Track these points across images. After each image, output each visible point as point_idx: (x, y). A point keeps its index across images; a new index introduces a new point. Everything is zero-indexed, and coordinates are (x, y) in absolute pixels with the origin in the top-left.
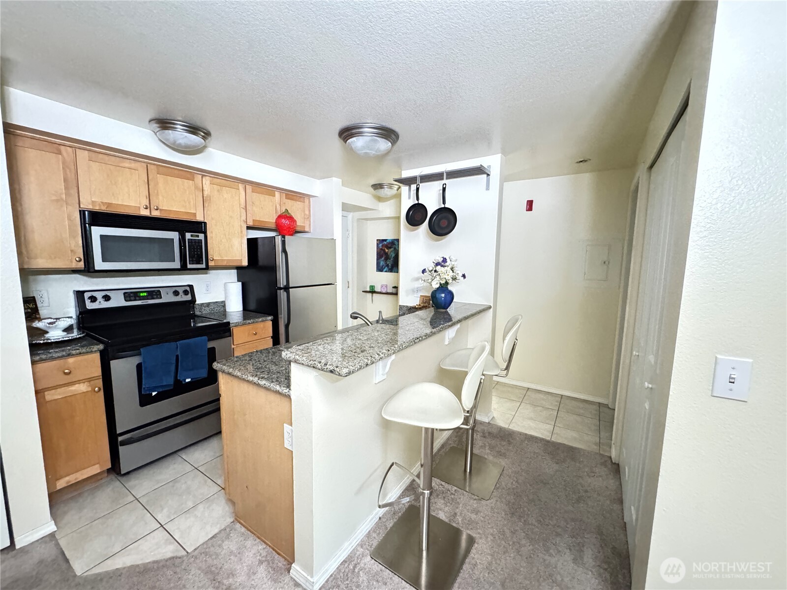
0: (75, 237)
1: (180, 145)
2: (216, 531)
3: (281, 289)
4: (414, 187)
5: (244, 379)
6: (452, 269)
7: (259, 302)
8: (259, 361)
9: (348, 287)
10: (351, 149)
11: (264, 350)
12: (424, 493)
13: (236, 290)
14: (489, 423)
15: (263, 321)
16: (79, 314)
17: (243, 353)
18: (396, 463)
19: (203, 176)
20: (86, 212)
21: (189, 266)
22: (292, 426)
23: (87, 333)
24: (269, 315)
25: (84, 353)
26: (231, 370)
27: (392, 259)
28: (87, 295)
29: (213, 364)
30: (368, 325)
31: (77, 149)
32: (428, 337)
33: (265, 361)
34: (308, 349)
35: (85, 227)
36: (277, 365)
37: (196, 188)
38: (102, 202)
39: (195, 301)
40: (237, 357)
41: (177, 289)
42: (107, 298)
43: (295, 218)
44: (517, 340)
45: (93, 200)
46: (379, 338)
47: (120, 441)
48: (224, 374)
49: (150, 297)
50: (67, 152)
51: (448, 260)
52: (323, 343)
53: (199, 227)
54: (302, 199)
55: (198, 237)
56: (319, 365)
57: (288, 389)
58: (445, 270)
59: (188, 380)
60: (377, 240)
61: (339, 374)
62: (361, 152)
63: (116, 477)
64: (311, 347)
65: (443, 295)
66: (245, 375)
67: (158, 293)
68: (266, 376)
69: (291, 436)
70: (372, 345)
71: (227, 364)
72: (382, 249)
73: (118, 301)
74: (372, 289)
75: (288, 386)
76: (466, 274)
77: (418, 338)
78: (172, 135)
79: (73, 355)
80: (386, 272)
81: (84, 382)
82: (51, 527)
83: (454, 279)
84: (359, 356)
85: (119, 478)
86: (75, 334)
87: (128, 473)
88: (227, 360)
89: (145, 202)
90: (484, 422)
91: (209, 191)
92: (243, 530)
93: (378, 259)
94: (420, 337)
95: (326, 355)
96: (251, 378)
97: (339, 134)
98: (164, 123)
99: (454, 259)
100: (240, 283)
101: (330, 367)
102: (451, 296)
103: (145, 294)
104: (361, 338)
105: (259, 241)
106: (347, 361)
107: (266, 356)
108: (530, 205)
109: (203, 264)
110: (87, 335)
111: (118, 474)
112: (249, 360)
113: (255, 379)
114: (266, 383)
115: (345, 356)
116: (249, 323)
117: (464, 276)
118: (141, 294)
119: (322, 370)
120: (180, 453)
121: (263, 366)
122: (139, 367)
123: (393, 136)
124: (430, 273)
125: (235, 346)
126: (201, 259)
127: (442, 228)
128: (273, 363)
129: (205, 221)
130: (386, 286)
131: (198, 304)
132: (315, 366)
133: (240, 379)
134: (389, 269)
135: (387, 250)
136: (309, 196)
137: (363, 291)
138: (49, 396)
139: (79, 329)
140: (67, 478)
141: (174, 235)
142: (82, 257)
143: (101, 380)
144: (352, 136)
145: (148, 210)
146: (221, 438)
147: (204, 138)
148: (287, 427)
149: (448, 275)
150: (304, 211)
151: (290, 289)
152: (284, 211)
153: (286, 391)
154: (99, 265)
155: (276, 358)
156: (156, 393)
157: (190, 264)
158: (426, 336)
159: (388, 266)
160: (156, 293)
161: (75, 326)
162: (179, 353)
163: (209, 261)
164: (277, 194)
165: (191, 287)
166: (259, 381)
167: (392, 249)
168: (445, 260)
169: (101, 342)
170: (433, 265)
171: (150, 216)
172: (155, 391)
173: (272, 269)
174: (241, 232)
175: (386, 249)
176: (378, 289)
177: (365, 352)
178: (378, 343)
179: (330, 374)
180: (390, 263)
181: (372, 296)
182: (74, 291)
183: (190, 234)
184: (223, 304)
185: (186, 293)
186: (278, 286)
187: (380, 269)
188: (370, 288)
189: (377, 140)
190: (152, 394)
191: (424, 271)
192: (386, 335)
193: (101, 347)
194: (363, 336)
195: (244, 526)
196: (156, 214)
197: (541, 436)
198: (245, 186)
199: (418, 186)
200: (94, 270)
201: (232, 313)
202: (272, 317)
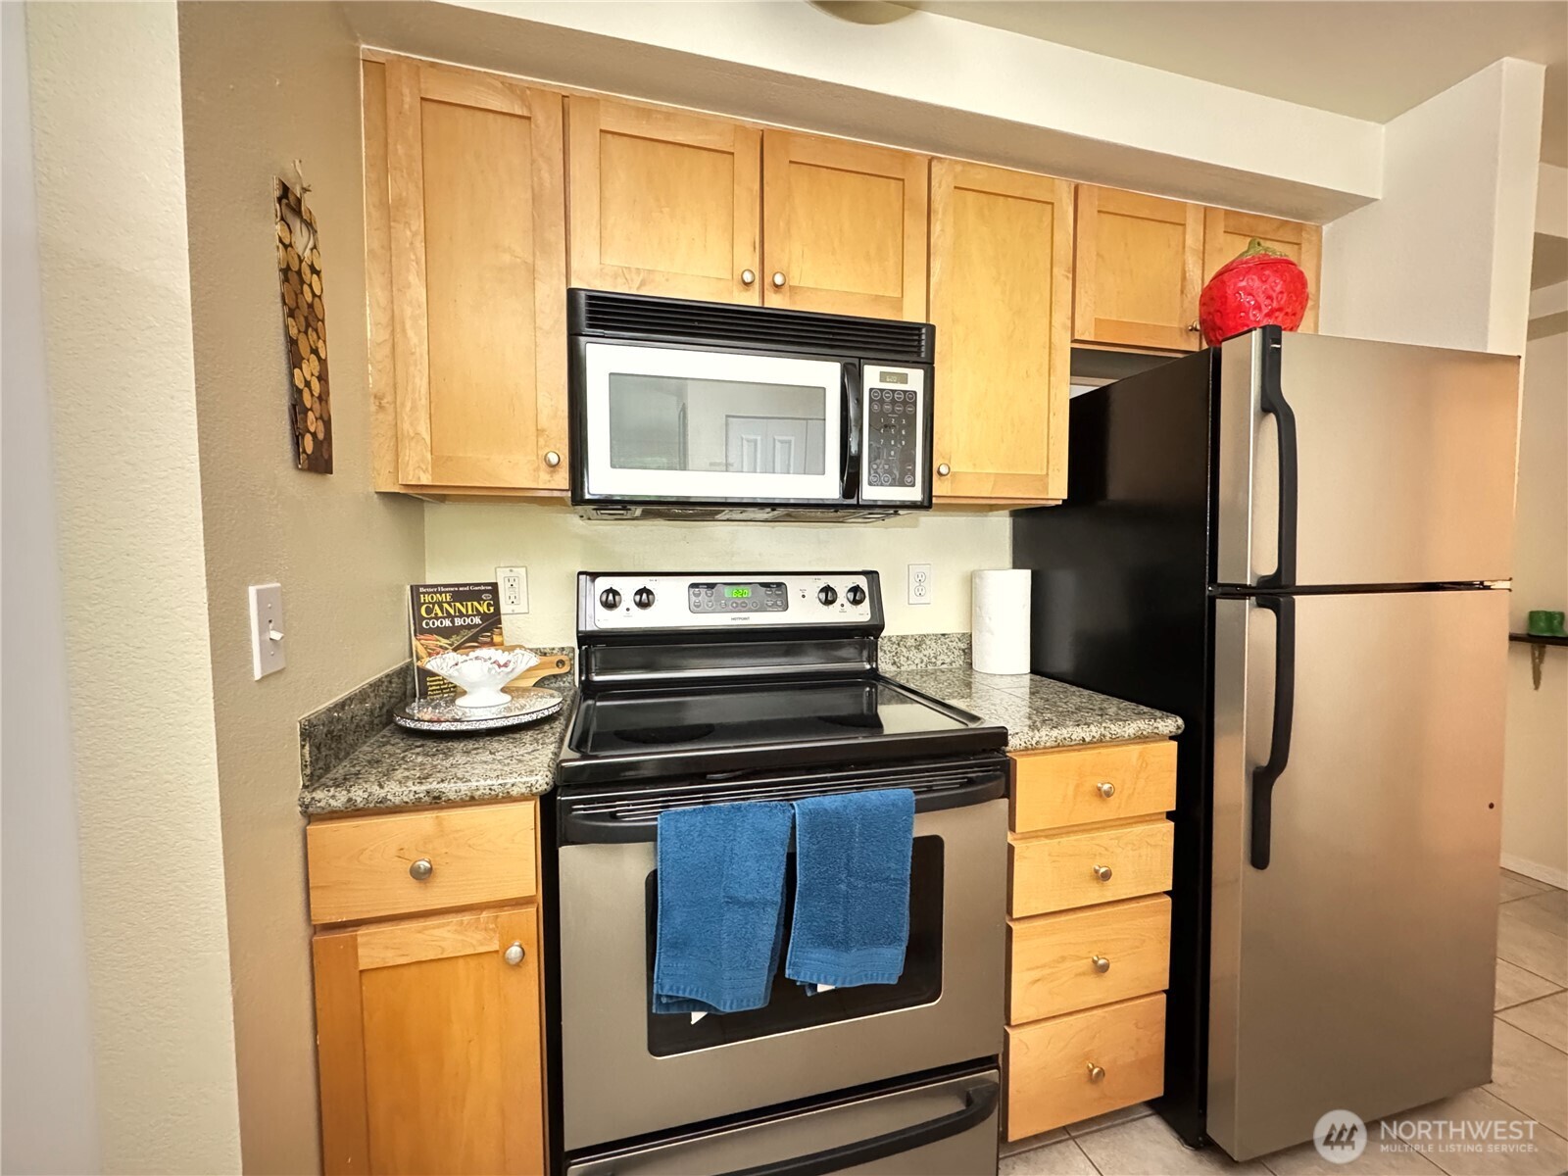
0: (550, 389)
3: (1239, 592)
15: (1141, 736)
19: (931, 160)
20: (583, 295)
21: (869, 493)
24: (1169, 708)
28: (600, 586)
37: (908, 205)
38: (627, 267)
39: (882, 628)
41: (832, 580)
45: (606, 261)
49: (757, 604)
53: (908, 342)
54: (1289, 231)
55: (905, 382)
59: (827, 986)
67: (778, 593)
81: (480, 917)
89: (749, 262)
91: (950, 213)
100: (1027, 573)
109: (913, 483)
116: (1084, 741)
122: (653, 890)
125: (1020, 839)
126: (910, 467)
129: (931, 321)
131: (890, 638)
141: (826, 374)
142: (564, 455)
143: (535, 914)
145: (756, 287)
151: (1298, 598)
154: (601, 479)
156: (703, 1014)
157: (870, 484)
160: (773, 590)
162: (798, 850)
163: (936, 475)
165: (872, 577)
171: (761, 306)
172: (703, 1007)
174: (1050, 370)
183: (878, 369)
185: (856, 595)
186: (1226, 579)
190: (690, 1018)
196: (776, 302)
198: (1076, 189)
200: (587, 497)
201: (997, 680)
202: (1180, 721)
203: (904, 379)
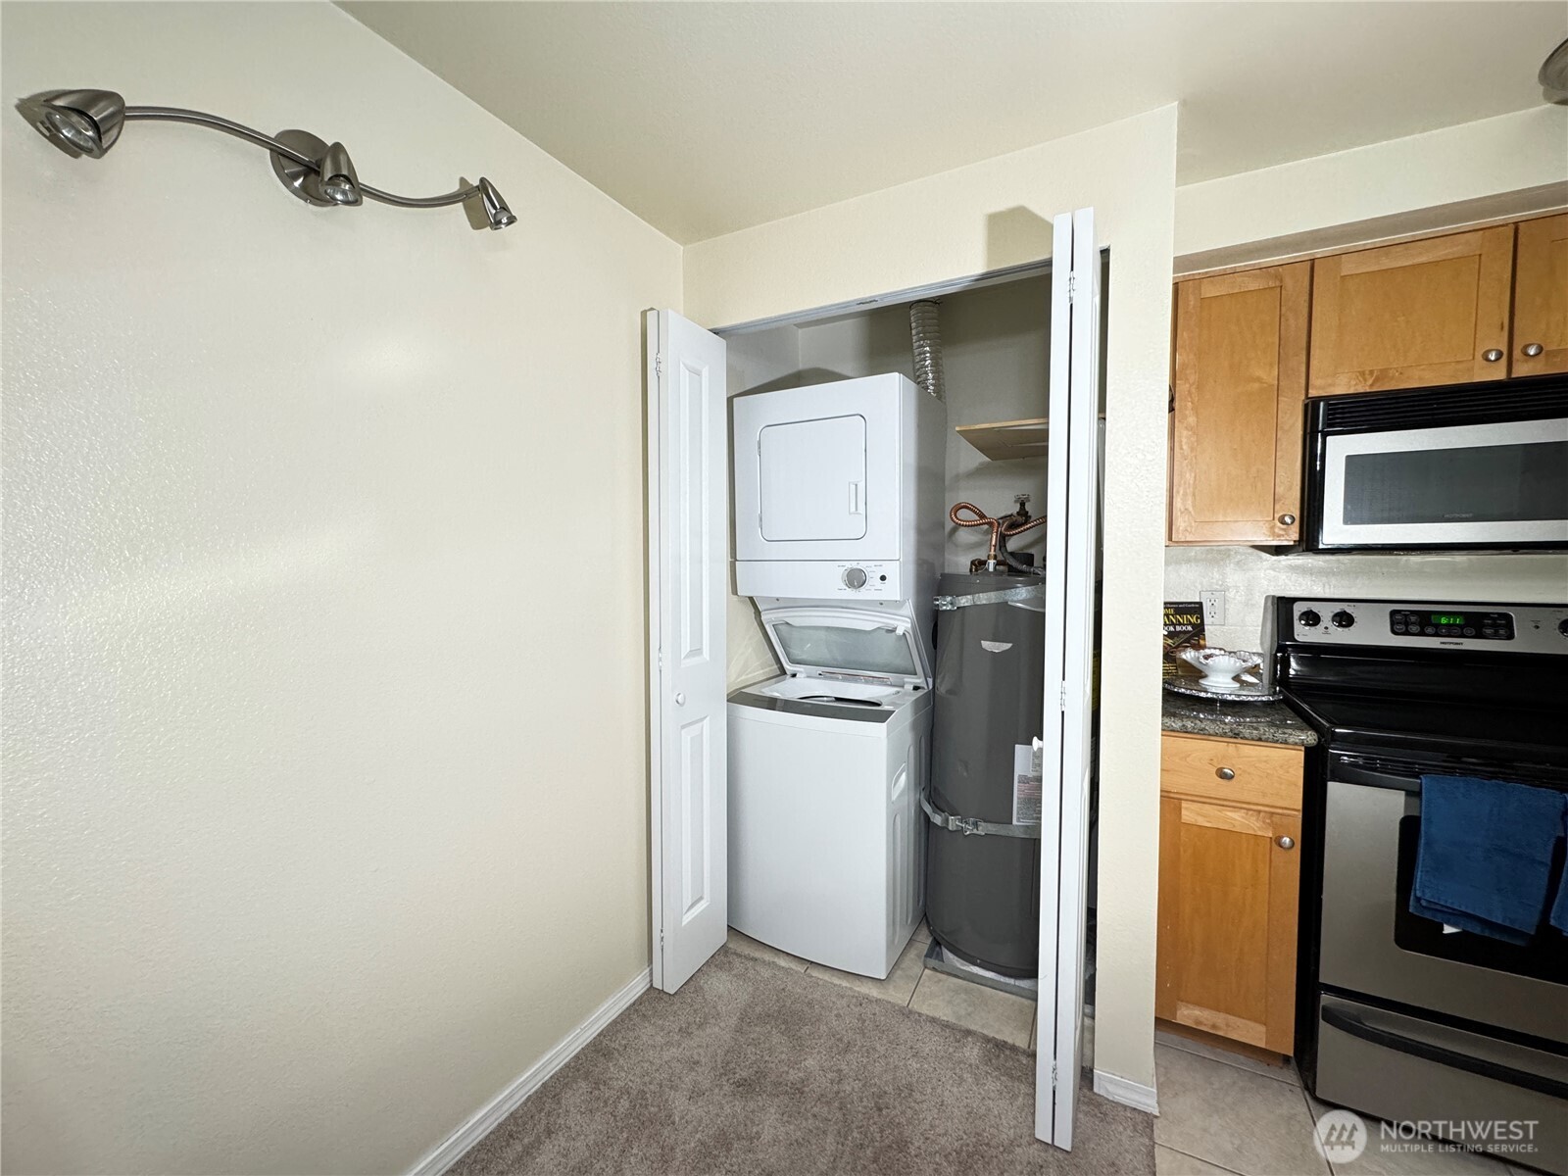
20: (1321, 401)
23: (1286, 697)
25: (1267, 740)
28: (1299, 609)
31: (1316, 262)
35: (1313, 441)
42: (1344, 620)
47: (1324, 1007)
49: (1470, 630)
50: (1294, 275)
67: (1502, 622)
73: (1373, 632)
79: (1243, 737)
81: (1260, 814)
85: (1310, 1101)
86: (1259, 694)
103: (1458, 621)
110: (1286, 702)
111: (1307, 1087)
118: (1442, 621)
122: (1409, 828)
138: (1191, 814)
139: (1269, 681)
140: (1198, 1013)
142: (1297, 515)
143: (1300, 820)
145: (1504, 360)
154: (1335, 533)
156: (1455, 930)
160: (1496, 620)
169: (1312, 725)
171: (1509, 379)
172: (1453, 924)
182: (1270, 595)
190: (1440, 927)
193: (1310, 737)
200: (1321, 546)
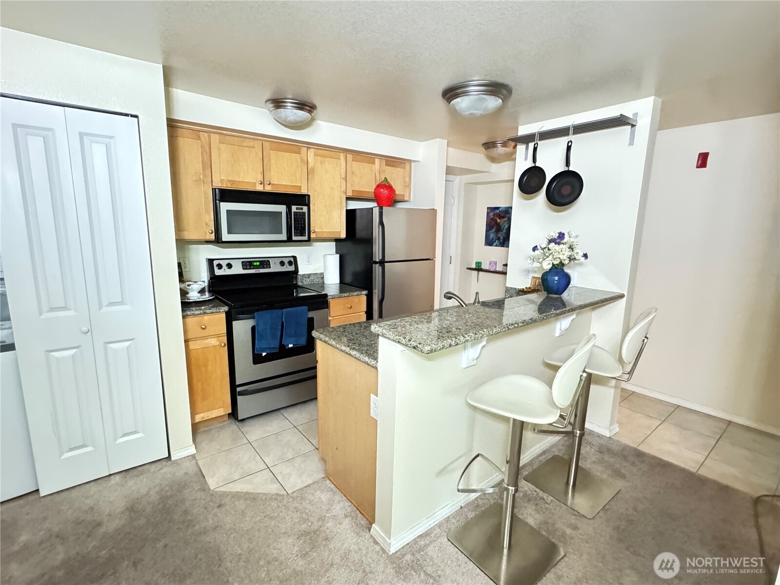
0: (208, 213)
1: (290, 122)
2: (311, 482)
3: (376, 263)
4: (531, 145)
5: (337, 348)
6: (571, 248)
7: (356, 275)
8: (352, 333)
9: (451, 263)
10: (456, 110)
11: (357, 323)
12: (509, 489)
13: (333, 262)
14: (610, 437)
15: (358, 295)
16: (210, 280)
17: (338, 325)
18: (481, 455)
19: (308, 148)
20: (217, 190)
21: (294, 238)
22: (377, 397)
23: (216, 296)
24: (364, 289)
25: (214, 313)
26: (327, 339)
27: (504, 231)
28: (216, 263)
29: (313, 332)
30: (463, 306)
31: (211, 134)
32: (527, 324)
33: (357, 334)
34: (395, 325)
35: (216, 203)
36: (367, 338)
37: (302, 160)
38: (228, 180)
39: (298, 272)
40: (332, 328)
41: (283, 259)
42: (229, 266)
43: (394, 187)
44: (647, 338)
45: (222, 178)
46: (469, 320)
47: (238, 392)
48: (321, 342)
49: (261, 267)
50: (204, 136)
51: (566, 236)
52: (410, 320)
53: (303, 200)
54: (402, 165)
55: (302, 210)
56: (404, 340)
57: (375, 362)
58: (560, 248)
59: (291, 346)
60: (488, 208)
61: (422, 350)
62: (466, 113)
63: (235, 422)
64: (399, 323)
65: (556, 278)
66: (339, 345)
67: (268, 263)
68: (357, 348)
69: (377, 406)
70: (460, 327)
71: (324, 333)
72: (492, 219)
73: (238, 269)
74: (479, 266)
75: (376, 359)
76: (588, 254)
77: (512, 325)
78: (283, 114)
79: (207, 313)
80: (496, 246)
81: (214, 338)
82: (192, 450)
83: (571, 259)
84: (443, 336)
85: (237, 423)
86: (207, 296)
87: (243, 420)
88: (324, 330)
89: (260, 178)
90: (603, 435)
91: (313, 163)
92: (332, 486)
93: (487, 231)
94: (516, 323)
95: (412, 332)
96: (344, 348)
97: (442, 95)
98: (278, 103)
99: (574, 234)
100: (338, 255)
101: (414, 343)
102: (567, 279)
103: (258, 264)
104: (450, 319)
105: (358, 213)
106: (430, 340)
107: (358, 330)
108: (703, 160)
109: (305, 236)
110: (216, 298)
111: (236, 419)
112: (343, 332)
113: (348, 349)
114: (357, 354)
115: (430, 335)
116: (345, 297)
117: (585, 256)
118: (255, 264)
119: (406, 345)
120: (282, 411)
121: (355, 338)
122: (253, 329)
123: (504, 92)
124: (542, 251)
125: (331, 318)
126: (304, 232)
127: (563, 196)
128: (364, 336)
129: (309, 194)
130: (496, 263)
131: (300, 275)
132: (400, 341)
133: (334, 347)
134: (500, 243)
135: (498, 221)
136: (410, 161)
137: (467, 268)
138: (192, 345)
139: (209, 291)
140: (202, 415)
141: (282, 208)
142: (213, 230)
143: (226, 337)
144: (457, 96)
145: (263, 184)
146: (317, 404)
147: (310, 112)
148: (372, 396)
149: (564, 254)
150: (404, 178)
151: (385, 264)
152: (383, 180)
153: (374, 363)
154: (226, 237)
155: (368, 332)
156: (266, 353)
157: (294, 236)
158: (523, 323)
159: (499, 239)
160: (266, 262)
161: (207, 289)
162: (284, 320)
163: (311, 233)
164: (377, 161)
165: (295, 258)
166: (351, 351)
167: (506, 219)
168: (561, 236)
169: (227, 305)
170: (546, 242)
171: (264, 191)
172: (265, 352)
173: (368, 241)
174: (341, 203)
175: (498, 219)
176: (485, 266)
177: (451, 333)
178: (467, 325)
179: (413, 350)
180: (501, 235)
181: (478, 274)
182: (207, 259)
183: (295, 207)
184: (322, 276)
185: (290, 263)
186: (374, 260)
187: (489, 242)
188: (476, 264)
189: (485, 98)
190: (262, 354)
191: (535, 248)
192: (478, 318)
193: (226, 308)
194: (452, 317)
195: (333, 483)
196: (268, 189)
197: (682, 465)
198: (346, 155)
199: (536, 146)
200: (221, 241)
201: (330, 286)
202: (367, 291)
203: (302, 209)
